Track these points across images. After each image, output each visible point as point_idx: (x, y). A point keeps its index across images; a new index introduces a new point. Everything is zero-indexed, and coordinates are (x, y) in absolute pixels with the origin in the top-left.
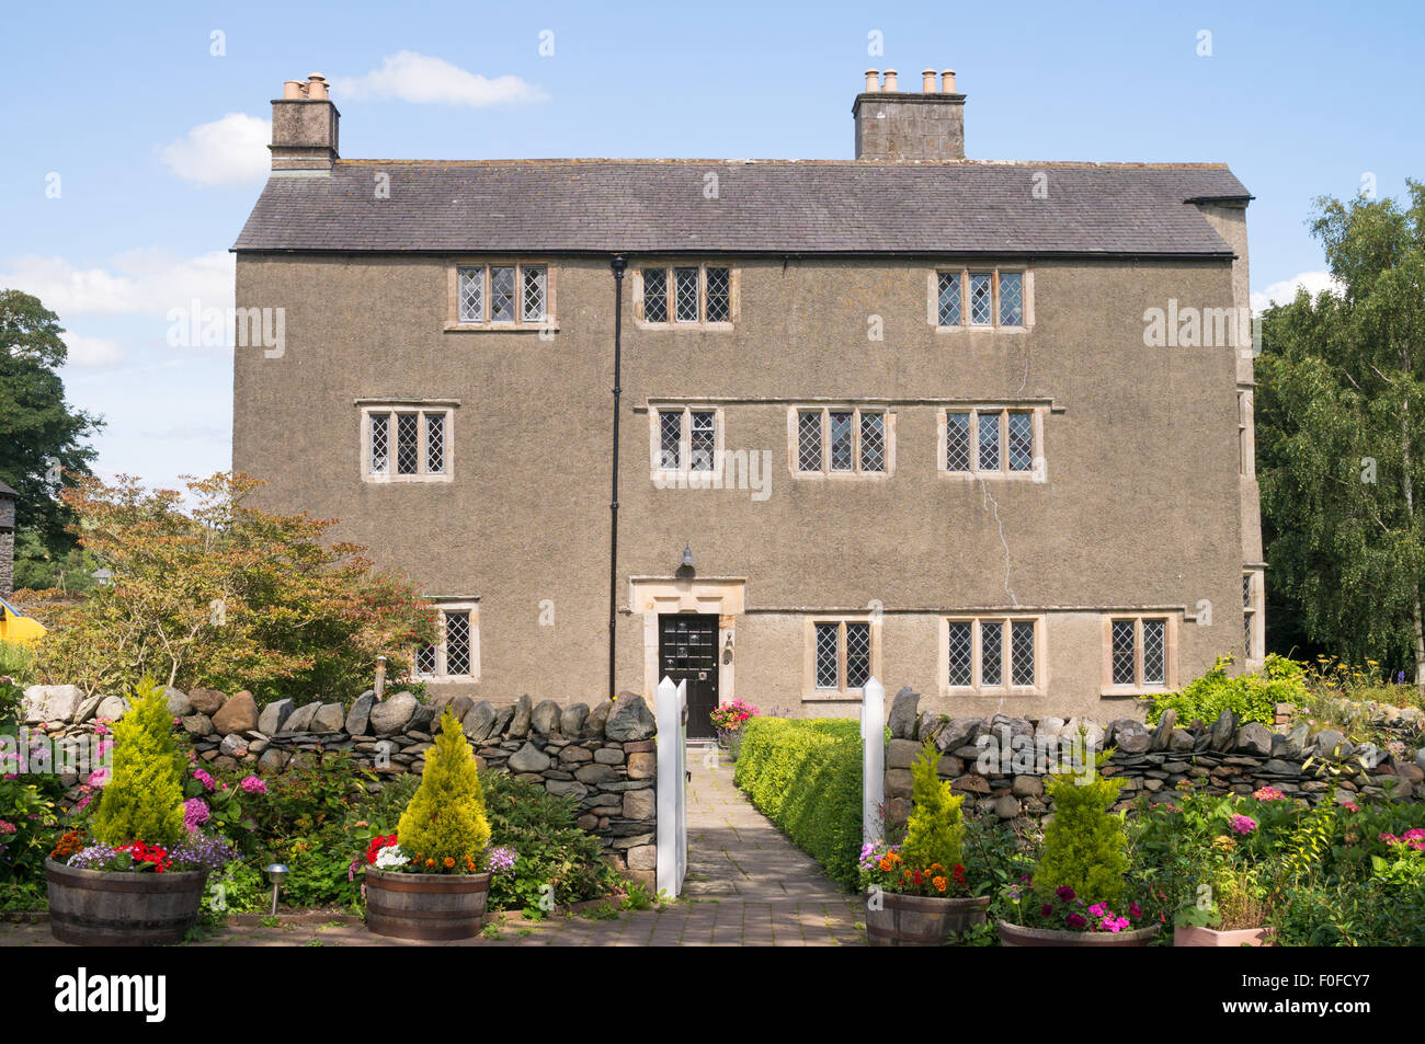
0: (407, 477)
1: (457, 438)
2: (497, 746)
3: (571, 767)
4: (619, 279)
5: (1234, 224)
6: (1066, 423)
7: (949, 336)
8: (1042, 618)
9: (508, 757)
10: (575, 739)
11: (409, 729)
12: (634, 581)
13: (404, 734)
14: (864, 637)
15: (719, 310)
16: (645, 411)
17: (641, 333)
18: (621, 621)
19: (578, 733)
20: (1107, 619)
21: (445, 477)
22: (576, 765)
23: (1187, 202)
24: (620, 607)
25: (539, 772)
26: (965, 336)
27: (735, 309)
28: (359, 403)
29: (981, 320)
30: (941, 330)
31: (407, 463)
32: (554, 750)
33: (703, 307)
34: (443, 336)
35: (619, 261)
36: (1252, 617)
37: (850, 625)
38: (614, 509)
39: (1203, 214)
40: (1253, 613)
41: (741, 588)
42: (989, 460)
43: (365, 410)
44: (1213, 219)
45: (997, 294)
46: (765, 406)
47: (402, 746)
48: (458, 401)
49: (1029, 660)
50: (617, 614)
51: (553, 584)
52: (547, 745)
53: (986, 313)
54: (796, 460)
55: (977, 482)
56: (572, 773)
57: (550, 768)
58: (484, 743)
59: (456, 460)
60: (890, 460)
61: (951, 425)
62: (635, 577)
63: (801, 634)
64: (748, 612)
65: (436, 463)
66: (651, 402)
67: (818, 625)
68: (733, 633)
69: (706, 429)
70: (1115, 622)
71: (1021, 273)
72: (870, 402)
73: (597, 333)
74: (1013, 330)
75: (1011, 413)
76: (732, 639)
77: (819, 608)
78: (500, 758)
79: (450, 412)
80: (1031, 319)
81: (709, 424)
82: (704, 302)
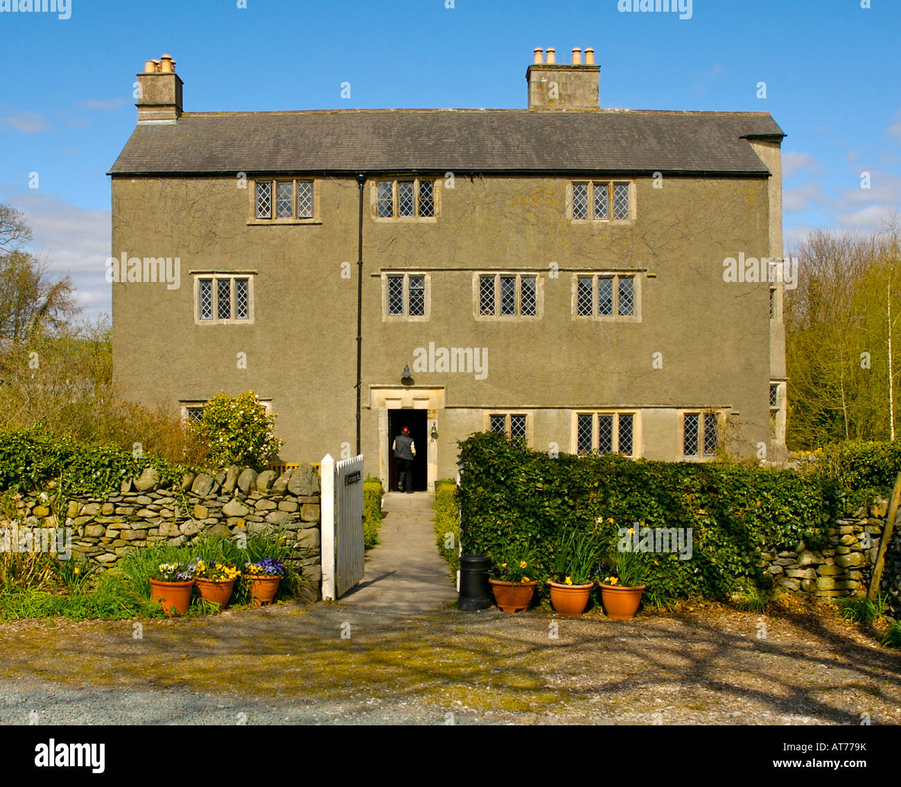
0: (225, 321)
1: (256, 294)
2: (215, 499)
3: (262, 513)
4: (362, 189)
5: (772, 150)
6: (657, 284)
7: (579, 226)
8: (638, 411)
9: (222, 507)
10: (265, 495)
11: (158, 488)
12: (372, 388)
13: (155, 491)
14: (522, 424)
15: (427, 209)
16: (379, 276)
17: (375, 224)
18: (363, 413)
19: (267, 490)
20: (681, 412)
21: (249, 321)
22: (267, 512)
23: (741, 138)
24: (363, 404)
25: (242, 517)
26: (591, 227)
27: (437, 209)
28: (193, 273)
29: (601, 215)
30: (574, 222)
31: (224, 312)
32: (251, 502)
33: (417, 208)
34: (246, 228)
35: (361, 177)
36: (778, 413)
37: (513, 416)
38: (359, 340)
39: (751, 144)
40: (778, 410)
41: (442, 391)
42: (605, 309)
43: (197, 277)
44: (758, 148)
45: (612, 198)
46: (458, 272)
47: (154, 500)
48: (255, 271)
49: (630, 440)
50: (361, 410)
51: (319, 390)
52: (247, 499)
53: (605, 211)
54: (478, 308)
55: (597, 323)
56: (263, 517)
57: (249, 514)
58: (207, 498)
59: (256, 309)
60: (540, 308)
61: (581, 285)
62: (372, 385)
63: (481, 422)
64: (446, 408)
65: (242, 312)
66: (382, 270)
67: (492, 416)
68: (437, 421)
69: (419, 288)
70: (686, 415)
71: (627, 184)
72: (526, 270)
73: (347, 225)
74: (622, 222)
75: (620, 277)
76: (436, 425)
77: (493, 406)
78: (217, 507)
79: (251, 277)
80: (633, 215)
81: (421, 285)
82: (417, 204)
